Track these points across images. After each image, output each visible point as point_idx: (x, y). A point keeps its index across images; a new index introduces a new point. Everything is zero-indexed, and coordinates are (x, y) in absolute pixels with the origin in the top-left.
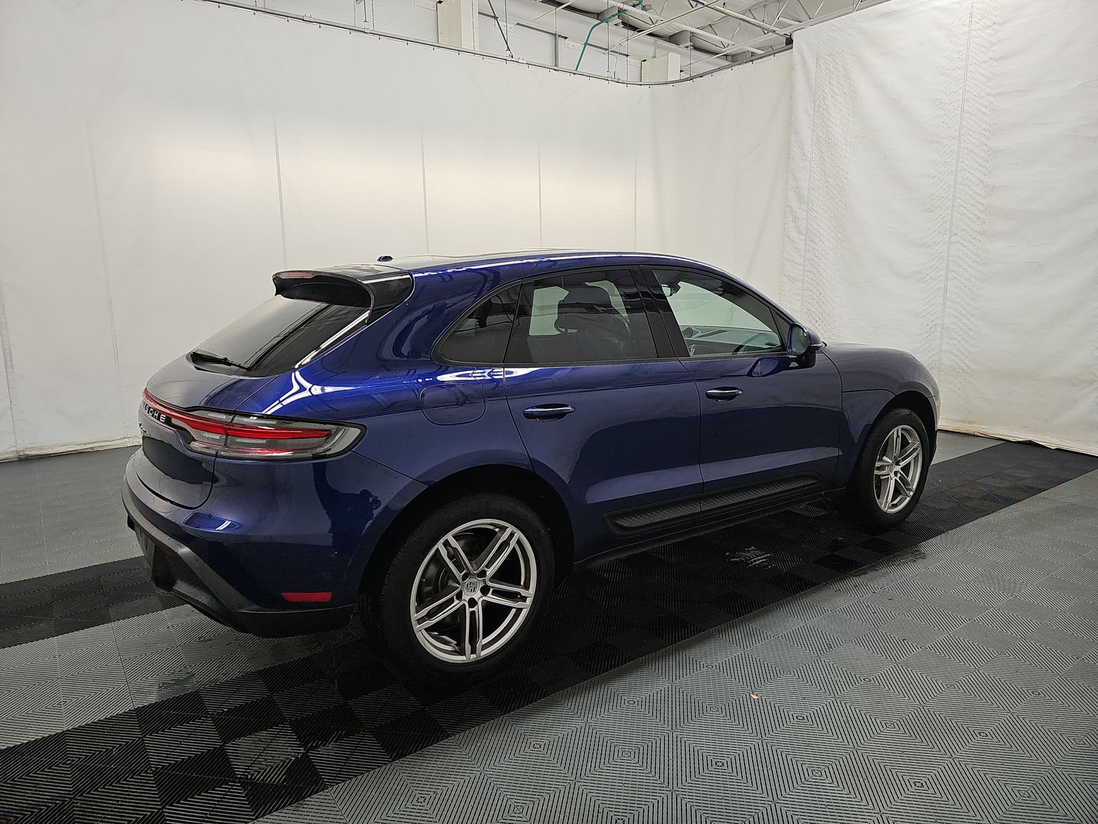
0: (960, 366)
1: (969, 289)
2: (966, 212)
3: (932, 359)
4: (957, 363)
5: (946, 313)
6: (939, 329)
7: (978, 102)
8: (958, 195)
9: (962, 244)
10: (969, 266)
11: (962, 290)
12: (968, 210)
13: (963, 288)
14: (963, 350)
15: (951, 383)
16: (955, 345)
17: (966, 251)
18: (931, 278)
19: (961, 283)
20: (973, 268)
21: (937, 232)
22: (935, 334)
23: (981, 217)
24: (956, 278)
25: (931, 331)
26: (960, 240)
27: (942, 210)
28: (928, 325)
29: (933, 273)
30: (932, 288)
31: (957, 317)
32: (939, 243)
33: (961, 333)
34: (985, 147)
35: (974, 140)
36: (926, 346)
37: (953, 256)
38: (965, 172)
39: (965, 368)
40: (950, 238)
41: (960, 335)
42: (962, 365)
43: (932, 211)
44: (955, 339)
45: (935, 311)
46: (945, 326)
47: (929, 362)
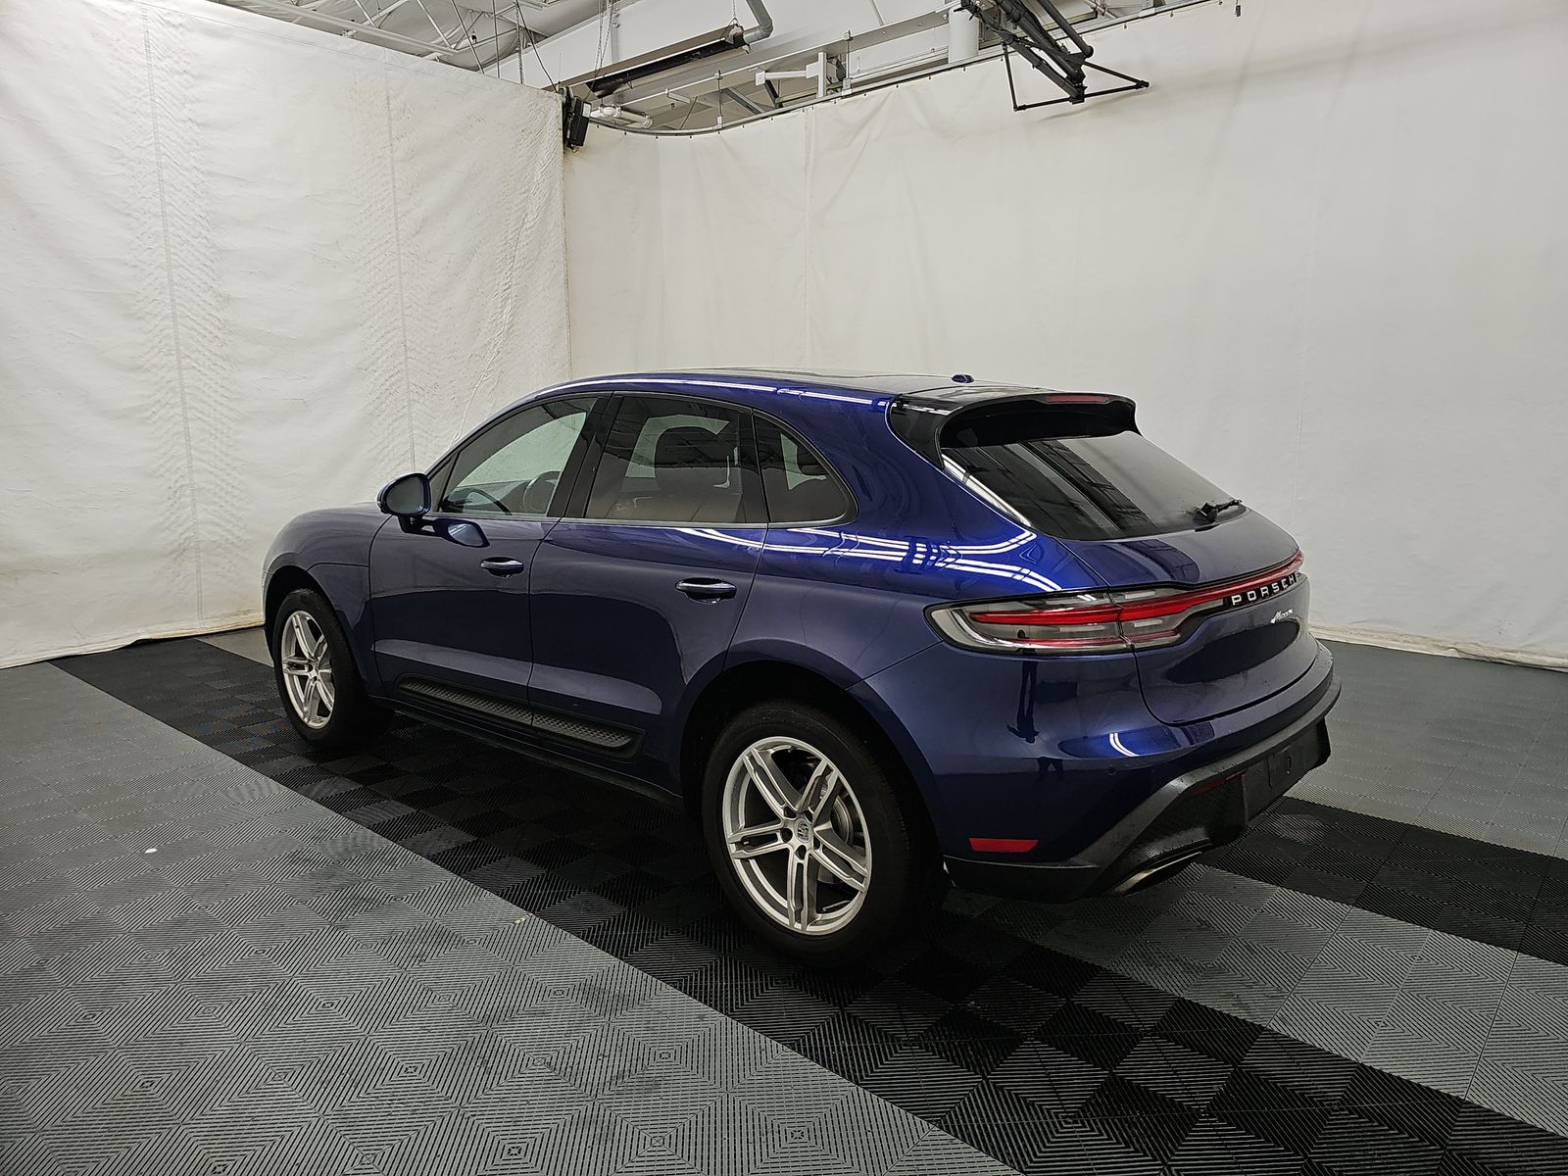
0: (227, 540)
1: (222, 433)
2: (196, 326)
3: (184, 536)
4: (222, 536)
5: (194, 468)
6: (188, 492)
7: (182, 174)
8: (178, 301)
9: (199, 371)
10: (216, 401)
11: (212, 434)
12: (198, 324)
13: (214, 432)
14: (228, 517)
15: (217, 565)
16: (216, 511)
17: (208, 382)
18: (160, 418)
19: (210, 425)
20: (221, 404)
21: (156, 350)
22: (182, 499)
23: (219, 336)
24: (199, 418)
25: (177, 495)
26: (195, 365)
27: (159, 318)
28: (170, 488)
29: (162, 411)
30: (166, 433)
31: (211, 473)
32: (163, 367)
33: (222, 494)
34: (205, 241)
35: (186, 226)
36: (172, 519)
37: (188, 387)
38: (181, 269)
39: (234, 541)
40: (179, 361)
41: (220, 497)
42: (230, 537)
43: (140, 318)
44: (216, 503)
45: (177, 466)
46: (195, 486)
47: (181, 541)
